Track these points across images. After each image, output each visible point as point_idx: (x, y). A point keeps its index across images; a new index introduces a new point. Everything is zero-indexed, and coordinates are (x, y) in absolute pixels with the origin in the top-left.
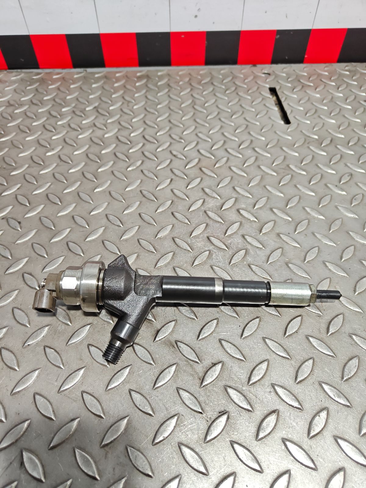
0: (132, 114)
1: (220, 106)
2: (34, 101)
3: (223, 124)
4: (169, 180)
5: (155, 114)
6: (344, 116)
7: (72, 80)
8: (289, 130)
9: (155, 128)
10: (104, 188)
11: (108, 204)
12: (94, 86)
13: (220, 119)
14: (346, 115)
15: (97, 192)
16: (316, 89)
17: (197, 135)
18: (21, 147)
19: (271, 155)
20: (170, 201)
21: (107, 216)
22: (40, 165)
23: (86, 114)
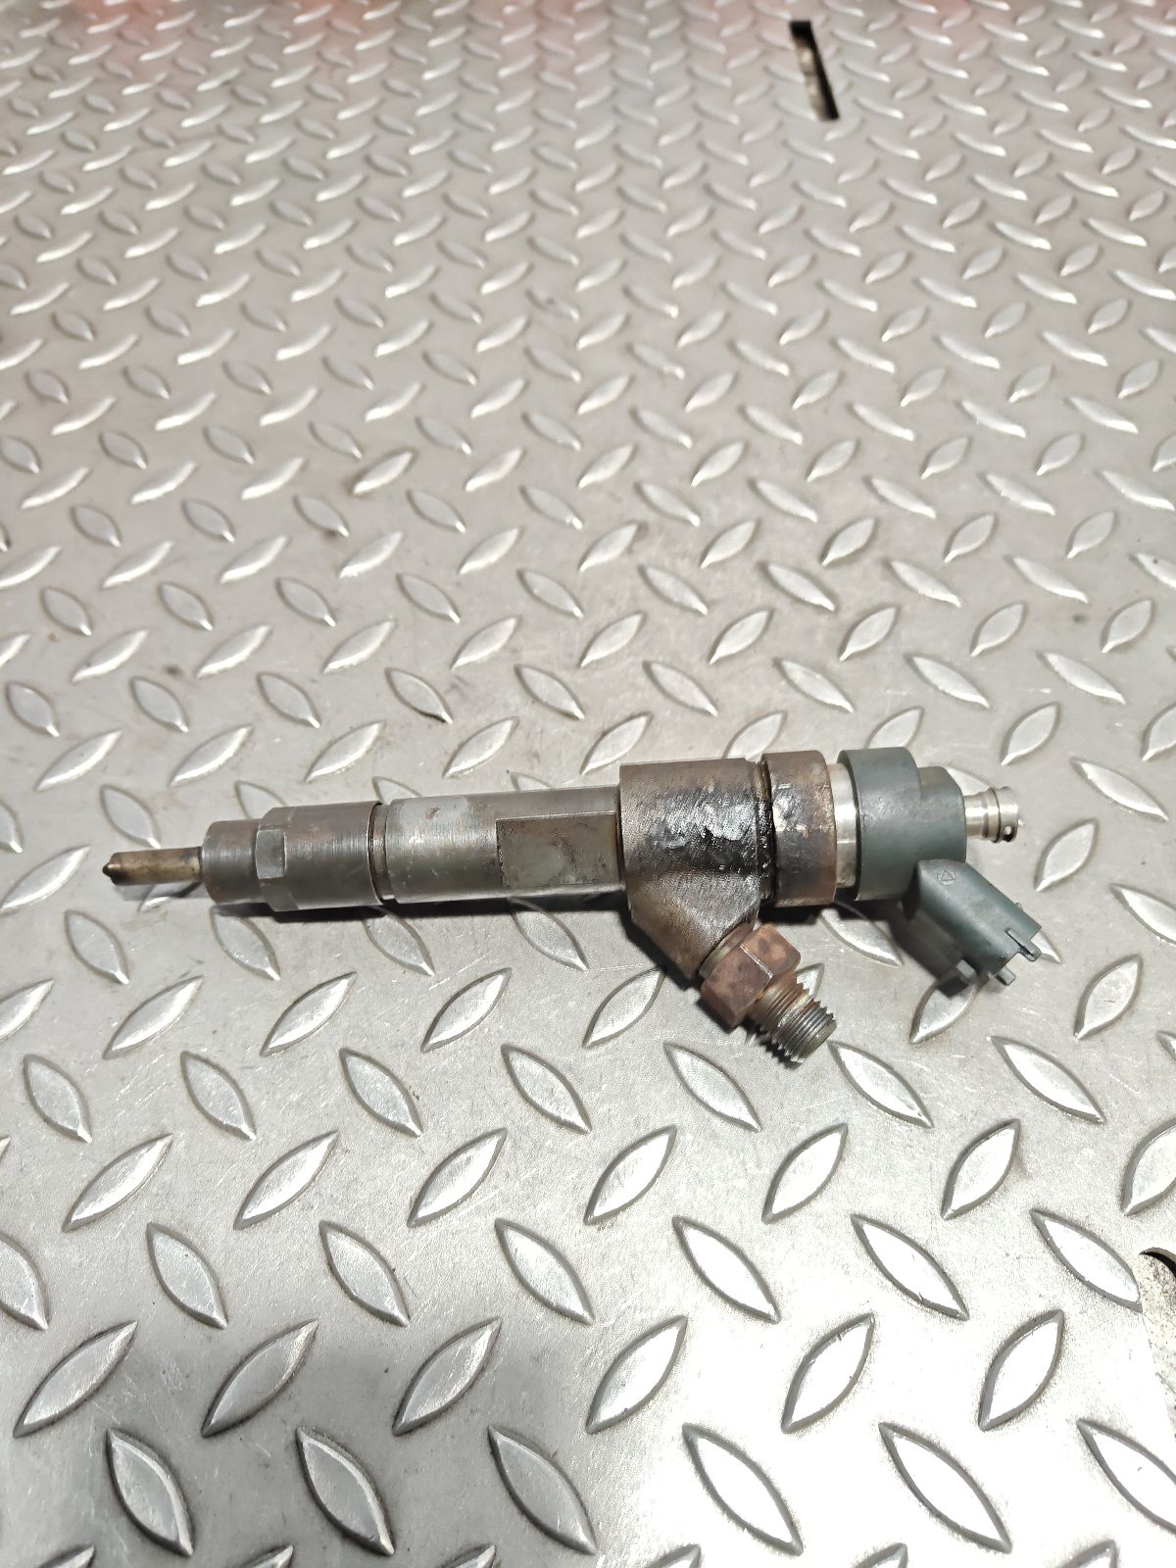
0: (339, 97)
1: (622, 73)
2: (40, 69)
4: (428, 271)
5: (414, 97)
6: (1018, 97)
8: (831, 136)
9: (404, 134)
10: (225, 295)
11: (235, 337)
12: (231, 23)
13: (616, 110)
14: (1025, 94)
15: (205, 307)
16: (940, 22)
17: (535, 152)
19: (759, 201)
20: (423, 326)
21: (226, 368)
22: (39, 237)
23: (195, 102)
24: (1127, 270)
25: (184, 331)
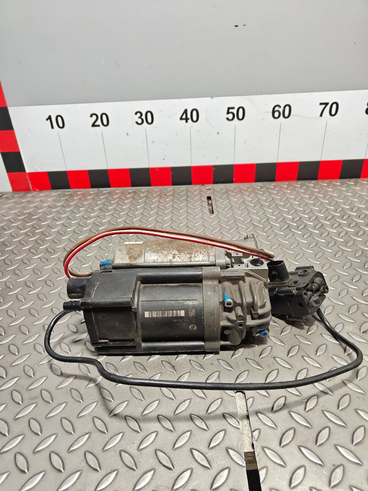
0: (121, 210)
1: (174, 206)
2: (64, 205)
3: (173, 215)
5: (135, 210)
6: (247, 209)
7: (89, 194)
8: (211, 217)
9: (133, 217)
10: (97, 244)
11: (97, 252)
12: (101, 197)
13: (172, 212)
14: (249, 209)
15: (92, 246)
16: (235, 196)
18: (53, 227)
21: (96, 257)
22: (63, 235)
23: (93, 211)
24: (261, 239)
25: (88, 251)
